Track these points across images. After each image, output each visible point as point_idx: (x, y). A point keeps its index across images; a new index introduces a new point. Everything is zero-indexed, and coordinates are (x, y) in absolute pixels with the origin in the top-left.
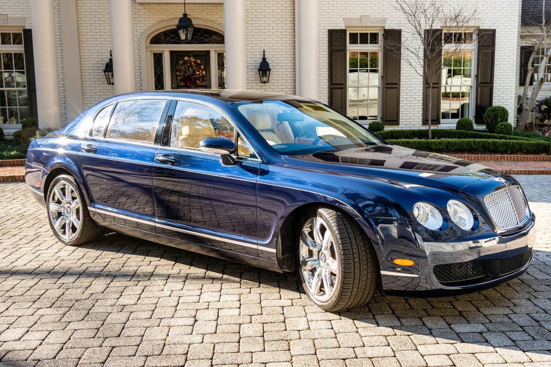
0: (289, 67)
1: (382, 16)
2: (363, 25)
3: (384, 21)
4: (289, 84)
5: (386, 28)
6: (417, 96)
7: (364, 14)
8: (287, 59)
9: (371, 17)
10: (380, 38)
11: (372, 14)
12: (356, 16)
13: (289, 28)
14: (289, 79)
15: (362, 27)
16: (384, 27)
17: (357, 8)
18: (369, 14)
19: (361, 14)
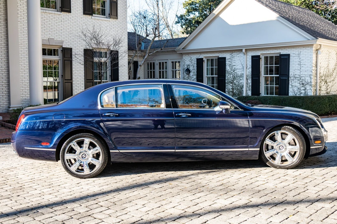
0: (4, 69)
1: (61, 40)
2: (50, 44)
3: (62, 42)
4: (4, 80)
5: (63, 47)
6: (82, 87)
7: (50, 37)
8: (2, 63)
9: (55, 39)
10: (60, 52)
11: (55, 38)
12: (46, 39)
13: (3, 43)
14: (4, 76)
15: (50, 45)
16: (62, 46)
17: (47, 34)
18: (54, 38)
19: (49, 37)
